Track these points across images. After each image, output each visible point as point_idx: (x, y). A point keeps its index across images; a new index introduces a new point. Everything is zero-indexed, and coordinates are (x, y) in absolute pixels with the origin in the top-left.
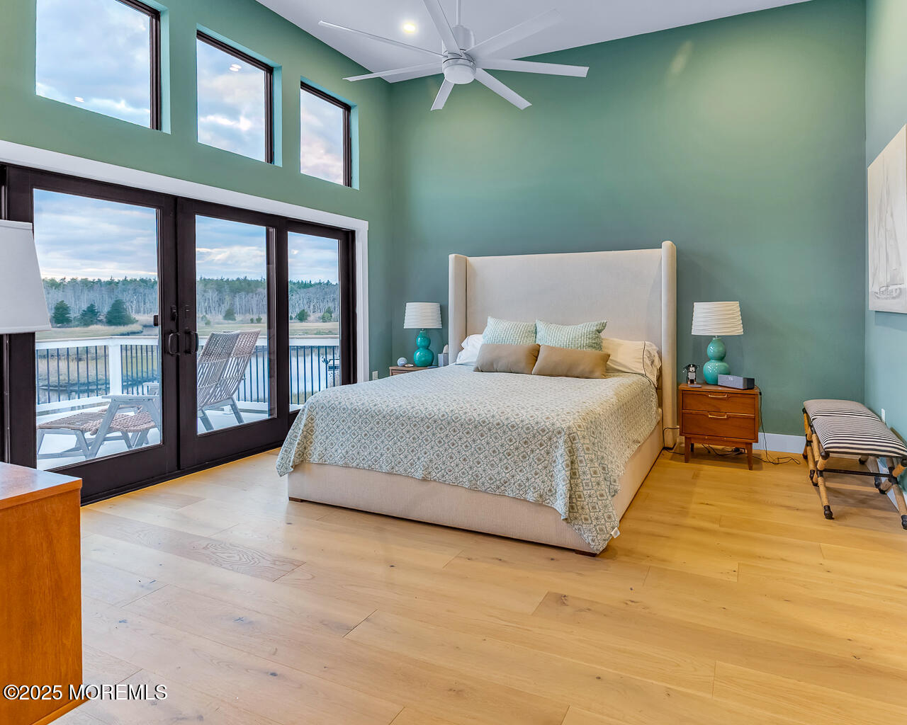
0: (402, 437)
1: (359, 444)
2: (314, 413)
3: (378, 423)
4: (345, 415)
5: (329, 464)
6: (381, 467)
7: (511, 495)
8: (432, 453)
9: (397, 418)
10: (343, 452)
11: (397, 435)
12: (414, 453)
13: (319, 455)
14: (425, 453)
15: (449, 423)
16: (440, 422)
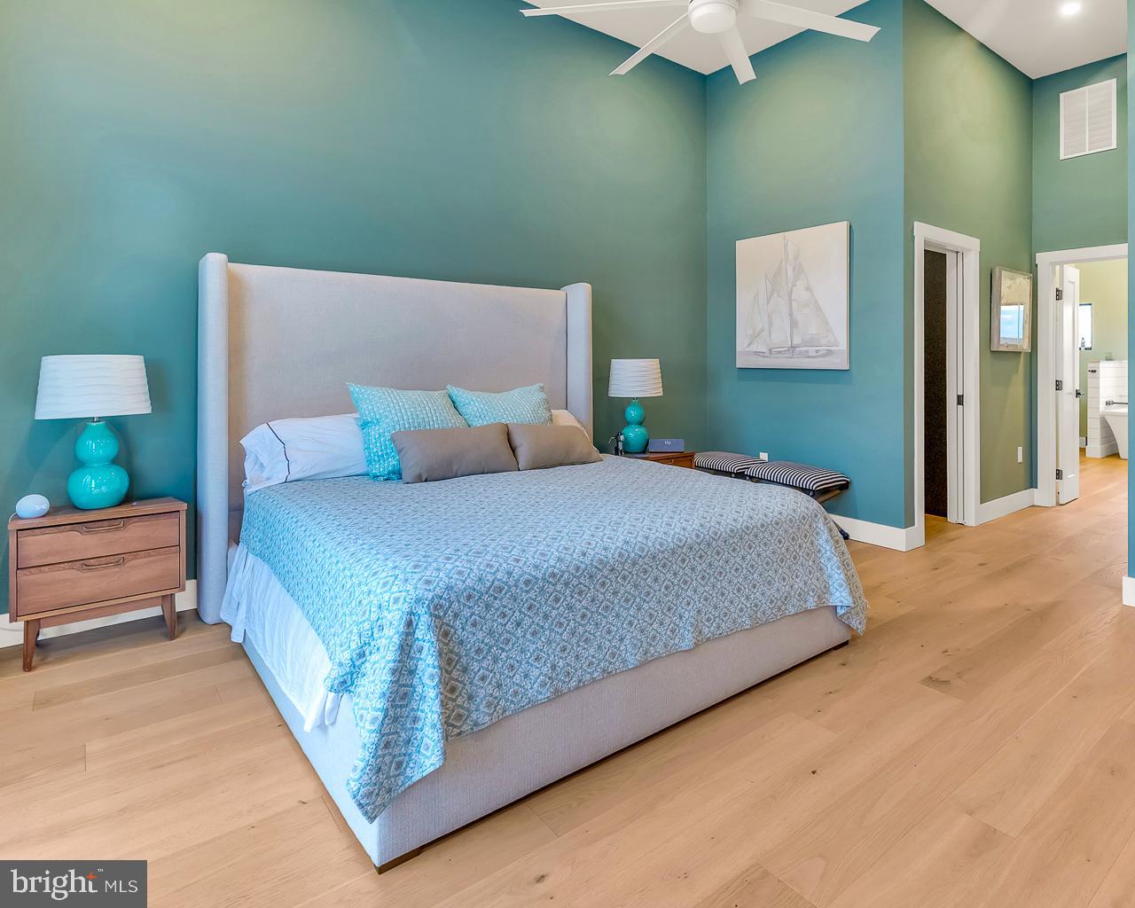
0: (648, 593)
1: (574, 641)
2: (449, 618)
3: (603, 584)
4: (532, 594)
5: (516, 713)
6: (624, 661)
7: (793, 612)
8: (697, 599)
9: (634, 564)
10: (545, 670)
11: (640, 593)
12: (672, 611)
13: (489, 705)
14: (689, 604)
15: (709, 544)
16: (696, 547)
